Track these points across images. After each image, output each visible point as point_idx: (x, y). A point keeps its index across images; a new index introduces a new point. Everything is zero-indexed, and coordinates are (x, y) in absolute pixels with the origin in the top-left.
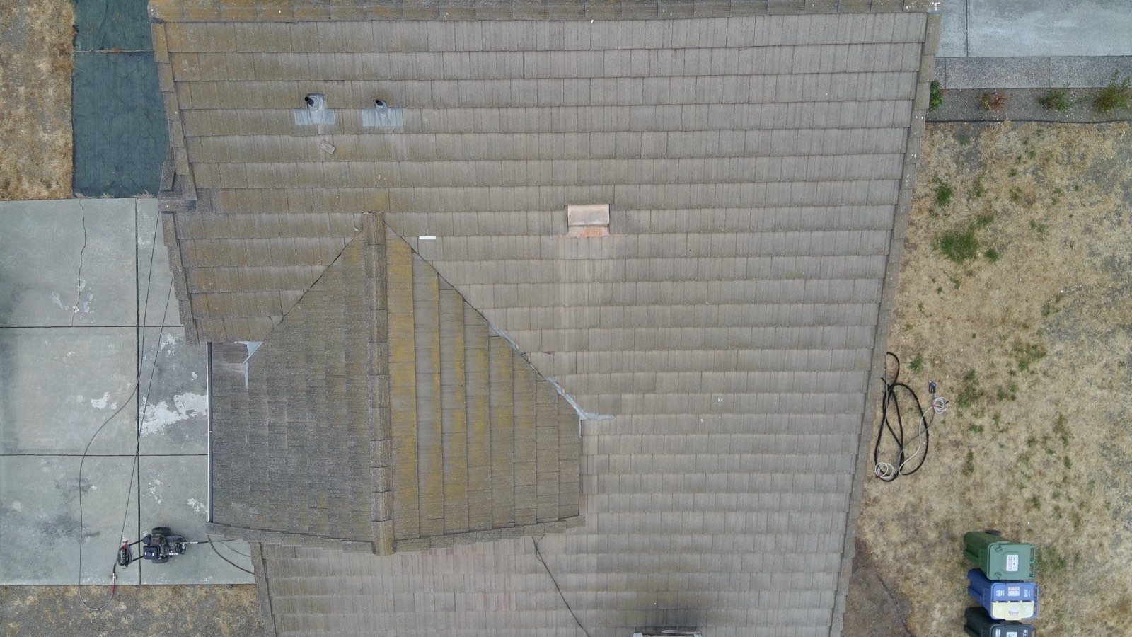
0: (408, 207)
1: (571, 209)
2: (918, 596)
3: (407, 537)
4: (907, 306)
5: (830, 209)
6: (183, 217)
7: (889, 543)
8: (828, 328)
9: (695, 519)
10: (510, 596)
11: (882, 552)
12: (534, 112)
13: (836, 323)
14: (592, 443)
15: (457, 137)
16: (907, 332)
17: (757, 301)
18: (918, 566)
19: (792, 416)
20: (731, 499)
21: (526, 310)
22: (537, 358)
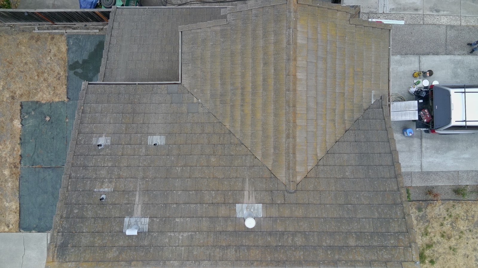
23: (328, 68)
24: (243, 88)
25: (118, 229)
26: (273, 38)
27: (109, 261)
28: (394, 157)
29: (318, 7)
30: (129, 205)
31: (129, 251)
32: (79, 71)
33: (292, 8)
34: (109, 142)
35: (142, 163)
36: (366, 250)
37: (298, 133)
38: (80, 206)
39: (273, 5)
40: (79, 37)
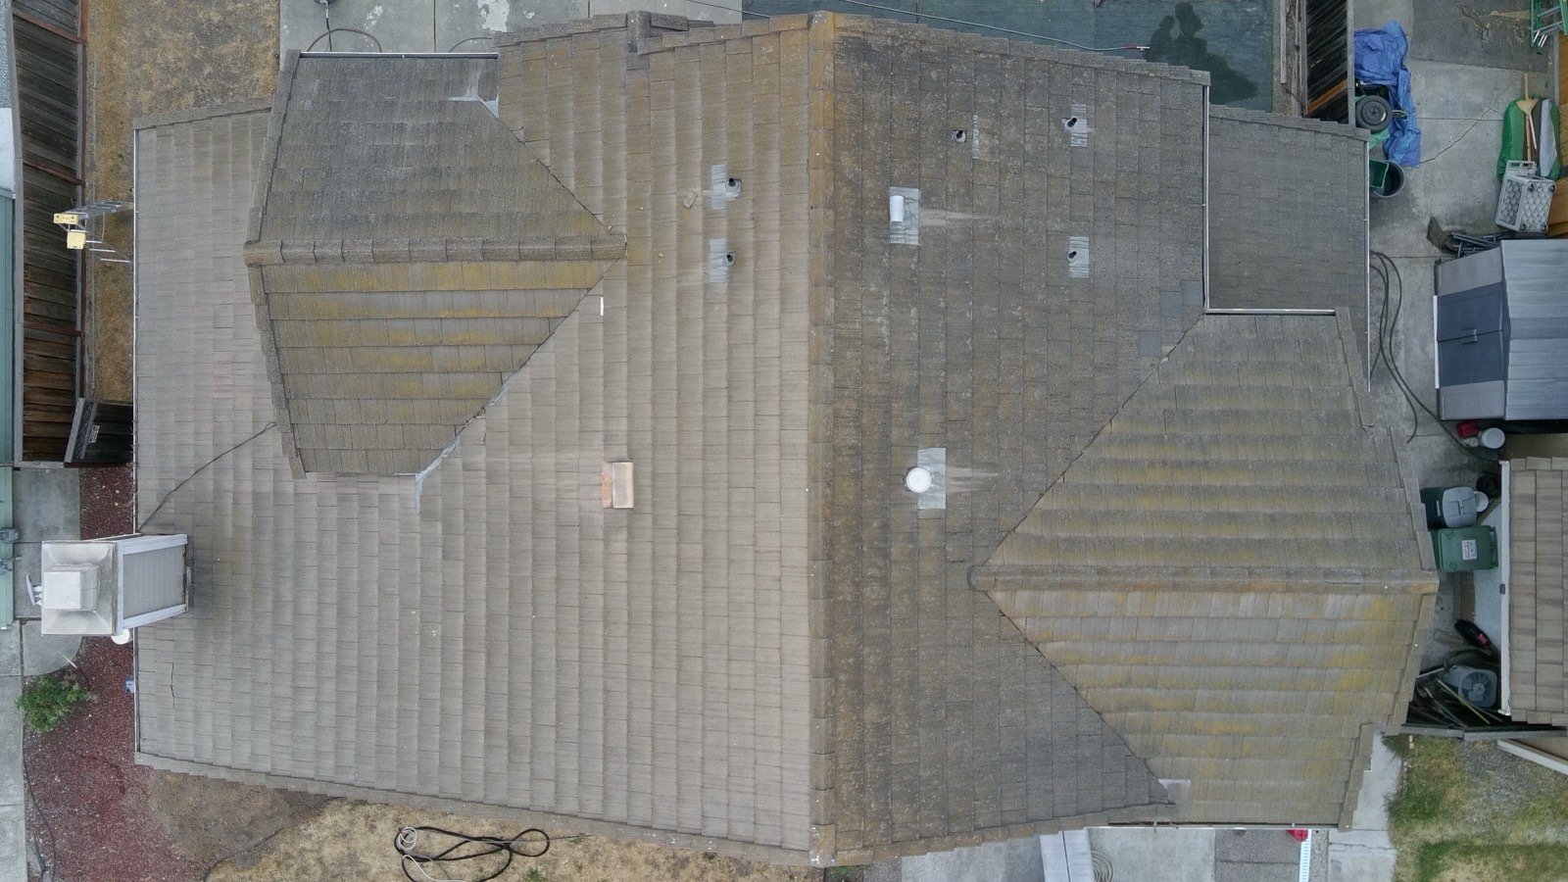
0: (632, 287)
1: (629, 465)
2: (258, 876)
3: (265, 279)
4: (605, 867)
5: (625, 751)
6: (622, 37)
7: (321, 843)
8: (506, 751)
9: (309, 605)
10: (229, 391)
11: (311, 835)
12: (724, 426)
13: (510, 761)
14: (391, 487)
15: (700, 342)
16: (573, 867)
17: (535, 673)
18: (293, 877)
19: (416, 715)
20: (330, 647)
21: (530, 415)
22: (480, 426)
23: (1258, 669)
24: (1206, 465)
25: (896, 174)
26: (1336, 536)
27: (835, 159)
28: (1046, 822)
29: (1410, 645)
30: (944, 196)
31: (853, 203)
32: (1175, 32)
33: (1414, 583)
34: (1076, 143)
35: (1030, 222)
36: (856, 745)
37: (1106, 595)
38: (944, 85)
39: (1419, 537)
40: (1268, 30)
